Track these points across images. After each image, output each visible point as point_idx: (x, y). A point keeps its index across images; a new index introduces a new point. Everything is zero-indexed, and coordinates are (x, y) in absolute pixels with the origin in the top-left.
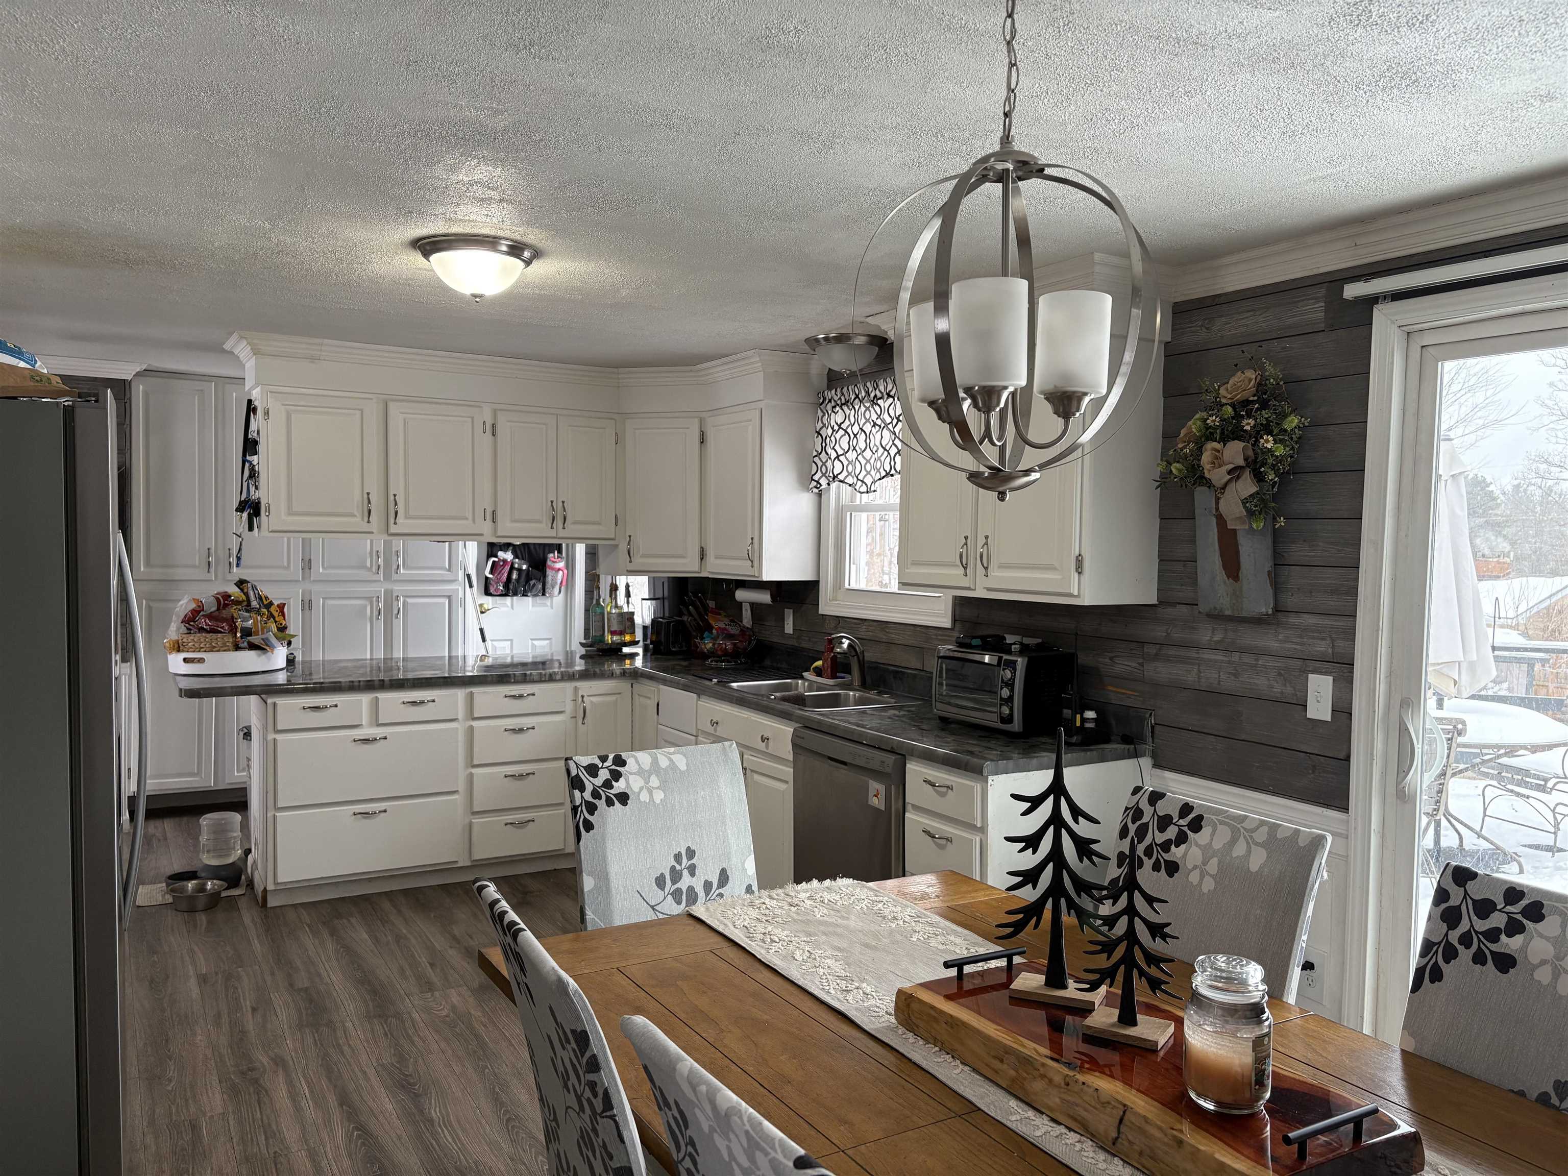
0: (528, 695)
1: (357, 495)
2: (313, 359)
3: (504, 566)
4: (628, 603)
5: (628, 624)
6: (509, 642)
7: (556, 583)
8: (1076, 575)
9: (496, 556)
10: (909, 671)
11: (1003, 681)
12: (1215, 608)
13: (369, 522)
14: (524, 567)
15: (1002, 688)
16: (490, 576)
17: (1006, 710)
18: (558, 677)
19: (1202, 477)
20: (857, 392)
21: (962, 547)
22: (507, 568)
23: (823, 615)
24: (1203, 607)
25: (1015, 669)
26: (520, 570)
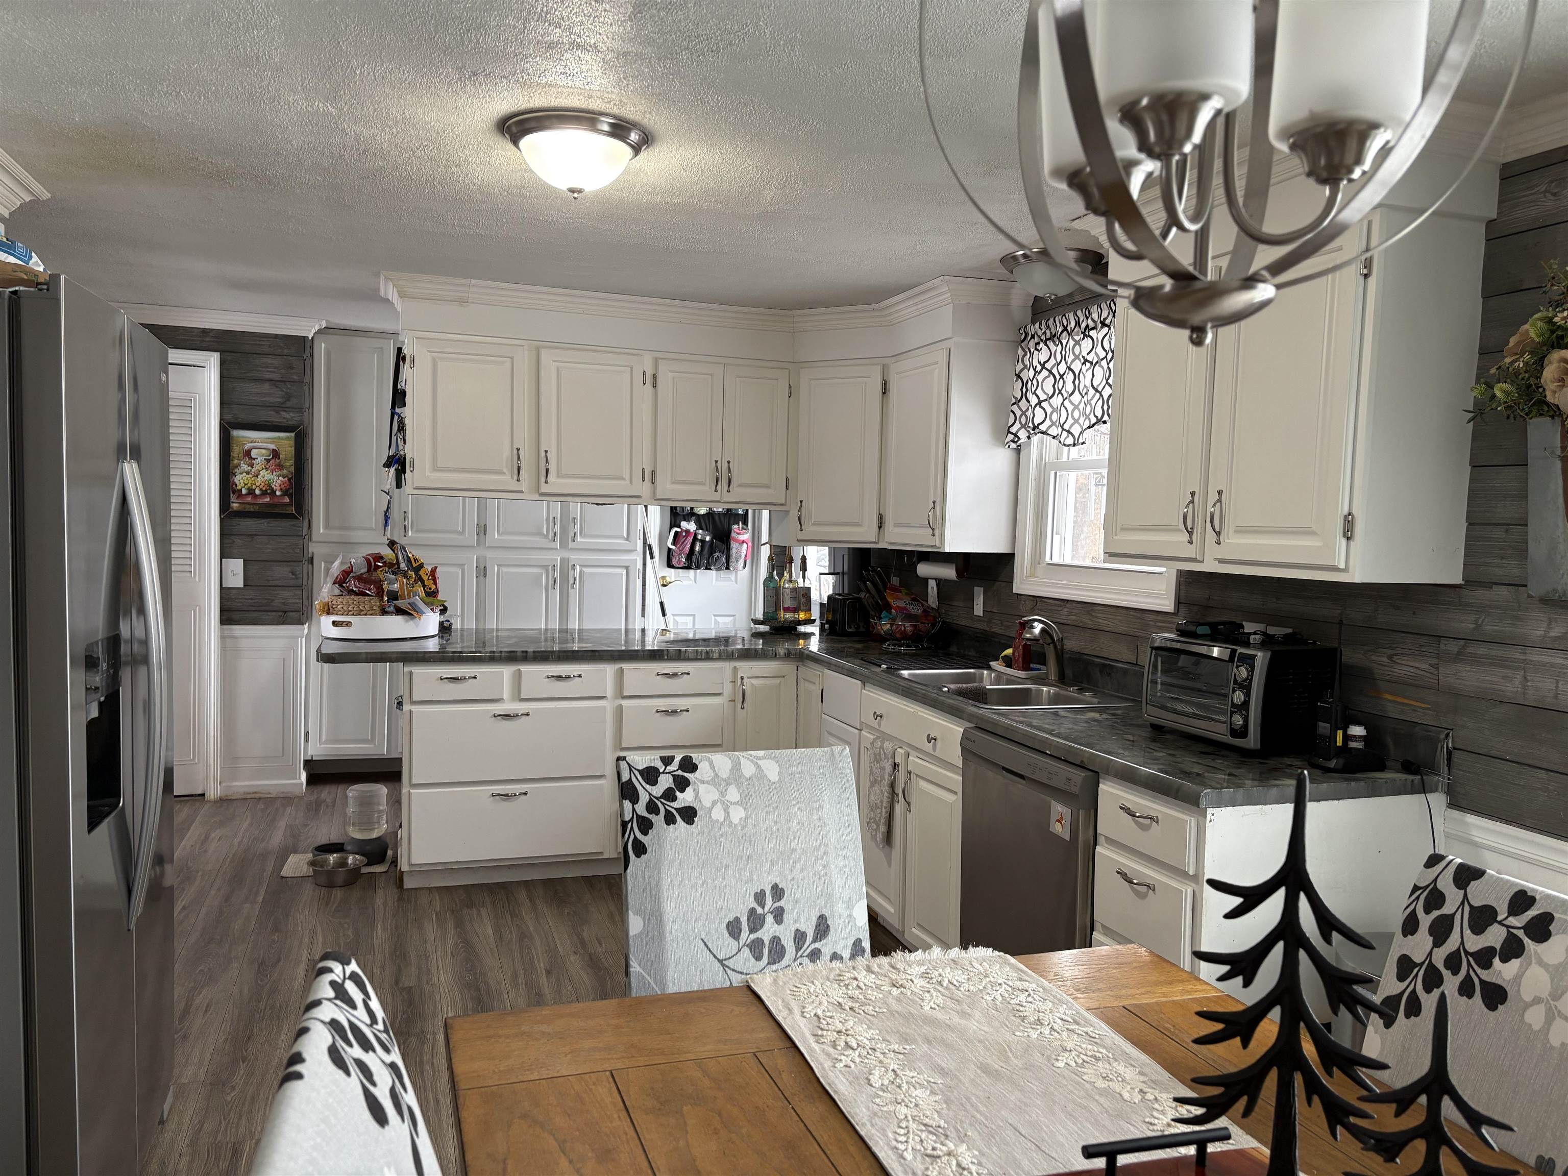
0: (682, 674)
1: (506, 452)
2: (462, 302)
3: (686, 537)
4: (804, 577)
5: (803, 600)
6: (691, 618)
7: (740, 556)
8: (1344, 541)
9: (679, 526)
10: (1120, 665)
11: (1235, 680)
12: (1555, 590)
13: (518, 480)
14: (708, 539)
15: (1234, 691)
16: (673, 547)
17: (1238, 720)
18: (716, 655)
19: (1543, 402)
20: (1065, 324)
21: (1187, 506)
22: (690, 539)
23: (1018, 594)
24: (1536, 588)
25: (1252, 667)
26: (703, 542)
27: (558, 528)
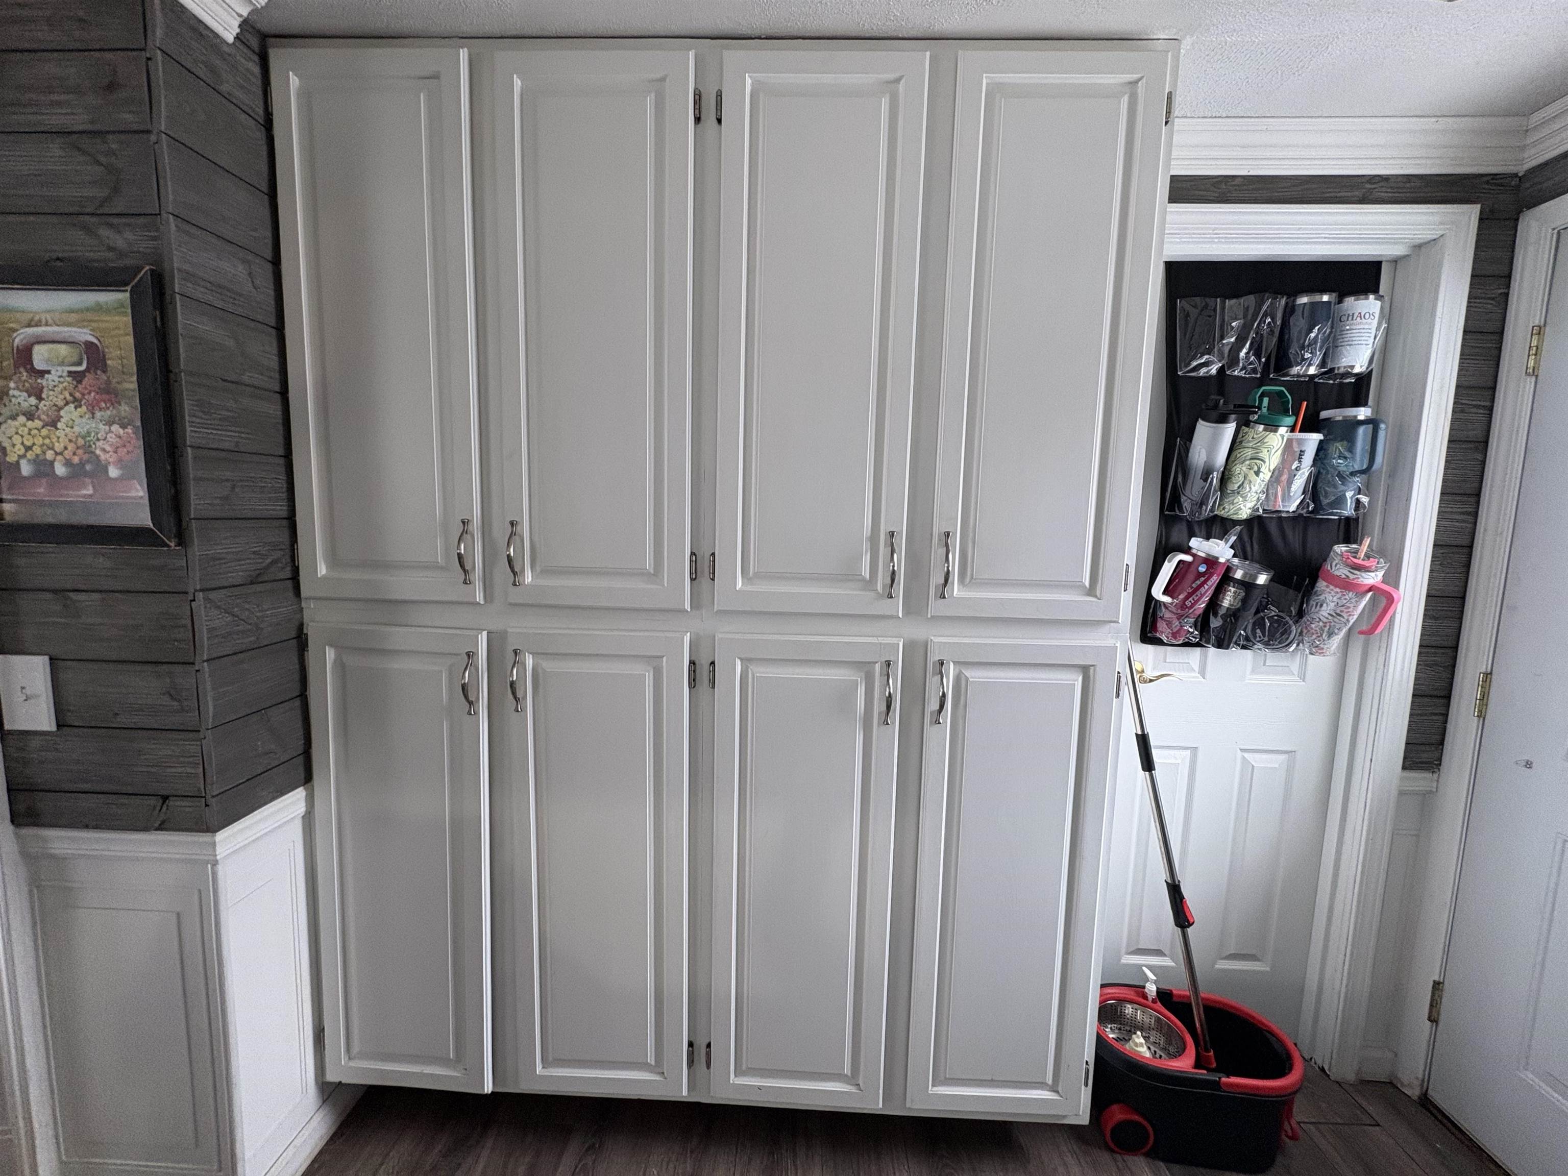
3: (1208, 575)
9: (1187, 550)
14: (1262, 579)
16: (1166, 599)
22: (1215, 579)
26: (1247, 586)
27: (900, 561)
